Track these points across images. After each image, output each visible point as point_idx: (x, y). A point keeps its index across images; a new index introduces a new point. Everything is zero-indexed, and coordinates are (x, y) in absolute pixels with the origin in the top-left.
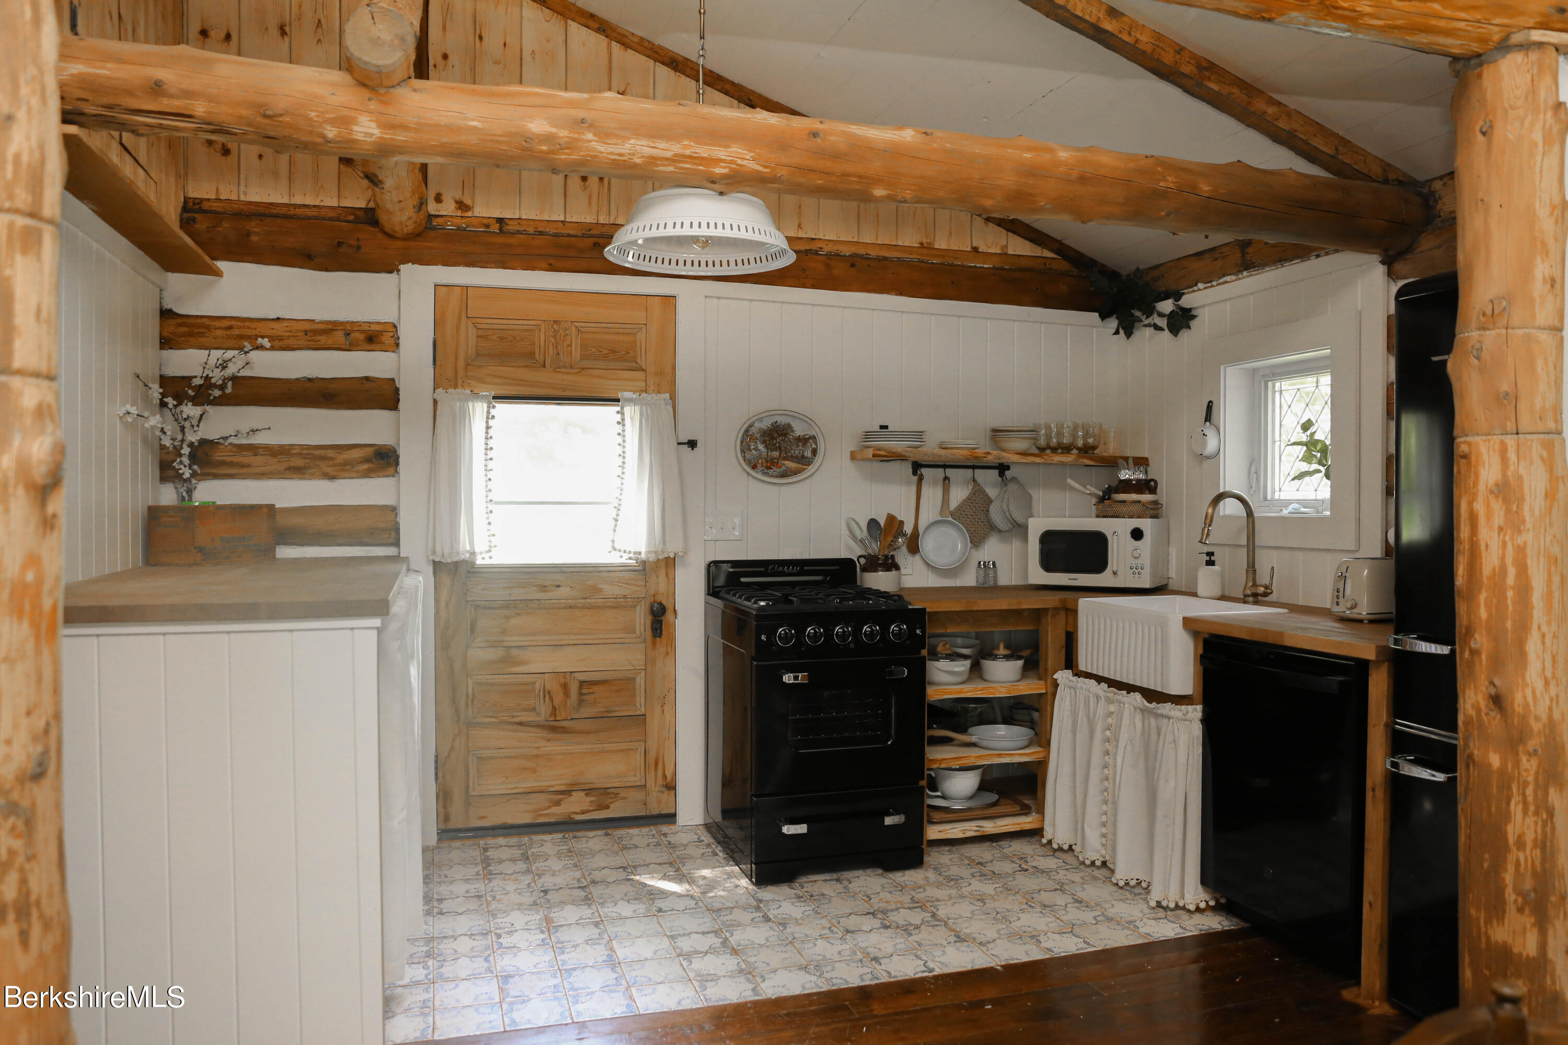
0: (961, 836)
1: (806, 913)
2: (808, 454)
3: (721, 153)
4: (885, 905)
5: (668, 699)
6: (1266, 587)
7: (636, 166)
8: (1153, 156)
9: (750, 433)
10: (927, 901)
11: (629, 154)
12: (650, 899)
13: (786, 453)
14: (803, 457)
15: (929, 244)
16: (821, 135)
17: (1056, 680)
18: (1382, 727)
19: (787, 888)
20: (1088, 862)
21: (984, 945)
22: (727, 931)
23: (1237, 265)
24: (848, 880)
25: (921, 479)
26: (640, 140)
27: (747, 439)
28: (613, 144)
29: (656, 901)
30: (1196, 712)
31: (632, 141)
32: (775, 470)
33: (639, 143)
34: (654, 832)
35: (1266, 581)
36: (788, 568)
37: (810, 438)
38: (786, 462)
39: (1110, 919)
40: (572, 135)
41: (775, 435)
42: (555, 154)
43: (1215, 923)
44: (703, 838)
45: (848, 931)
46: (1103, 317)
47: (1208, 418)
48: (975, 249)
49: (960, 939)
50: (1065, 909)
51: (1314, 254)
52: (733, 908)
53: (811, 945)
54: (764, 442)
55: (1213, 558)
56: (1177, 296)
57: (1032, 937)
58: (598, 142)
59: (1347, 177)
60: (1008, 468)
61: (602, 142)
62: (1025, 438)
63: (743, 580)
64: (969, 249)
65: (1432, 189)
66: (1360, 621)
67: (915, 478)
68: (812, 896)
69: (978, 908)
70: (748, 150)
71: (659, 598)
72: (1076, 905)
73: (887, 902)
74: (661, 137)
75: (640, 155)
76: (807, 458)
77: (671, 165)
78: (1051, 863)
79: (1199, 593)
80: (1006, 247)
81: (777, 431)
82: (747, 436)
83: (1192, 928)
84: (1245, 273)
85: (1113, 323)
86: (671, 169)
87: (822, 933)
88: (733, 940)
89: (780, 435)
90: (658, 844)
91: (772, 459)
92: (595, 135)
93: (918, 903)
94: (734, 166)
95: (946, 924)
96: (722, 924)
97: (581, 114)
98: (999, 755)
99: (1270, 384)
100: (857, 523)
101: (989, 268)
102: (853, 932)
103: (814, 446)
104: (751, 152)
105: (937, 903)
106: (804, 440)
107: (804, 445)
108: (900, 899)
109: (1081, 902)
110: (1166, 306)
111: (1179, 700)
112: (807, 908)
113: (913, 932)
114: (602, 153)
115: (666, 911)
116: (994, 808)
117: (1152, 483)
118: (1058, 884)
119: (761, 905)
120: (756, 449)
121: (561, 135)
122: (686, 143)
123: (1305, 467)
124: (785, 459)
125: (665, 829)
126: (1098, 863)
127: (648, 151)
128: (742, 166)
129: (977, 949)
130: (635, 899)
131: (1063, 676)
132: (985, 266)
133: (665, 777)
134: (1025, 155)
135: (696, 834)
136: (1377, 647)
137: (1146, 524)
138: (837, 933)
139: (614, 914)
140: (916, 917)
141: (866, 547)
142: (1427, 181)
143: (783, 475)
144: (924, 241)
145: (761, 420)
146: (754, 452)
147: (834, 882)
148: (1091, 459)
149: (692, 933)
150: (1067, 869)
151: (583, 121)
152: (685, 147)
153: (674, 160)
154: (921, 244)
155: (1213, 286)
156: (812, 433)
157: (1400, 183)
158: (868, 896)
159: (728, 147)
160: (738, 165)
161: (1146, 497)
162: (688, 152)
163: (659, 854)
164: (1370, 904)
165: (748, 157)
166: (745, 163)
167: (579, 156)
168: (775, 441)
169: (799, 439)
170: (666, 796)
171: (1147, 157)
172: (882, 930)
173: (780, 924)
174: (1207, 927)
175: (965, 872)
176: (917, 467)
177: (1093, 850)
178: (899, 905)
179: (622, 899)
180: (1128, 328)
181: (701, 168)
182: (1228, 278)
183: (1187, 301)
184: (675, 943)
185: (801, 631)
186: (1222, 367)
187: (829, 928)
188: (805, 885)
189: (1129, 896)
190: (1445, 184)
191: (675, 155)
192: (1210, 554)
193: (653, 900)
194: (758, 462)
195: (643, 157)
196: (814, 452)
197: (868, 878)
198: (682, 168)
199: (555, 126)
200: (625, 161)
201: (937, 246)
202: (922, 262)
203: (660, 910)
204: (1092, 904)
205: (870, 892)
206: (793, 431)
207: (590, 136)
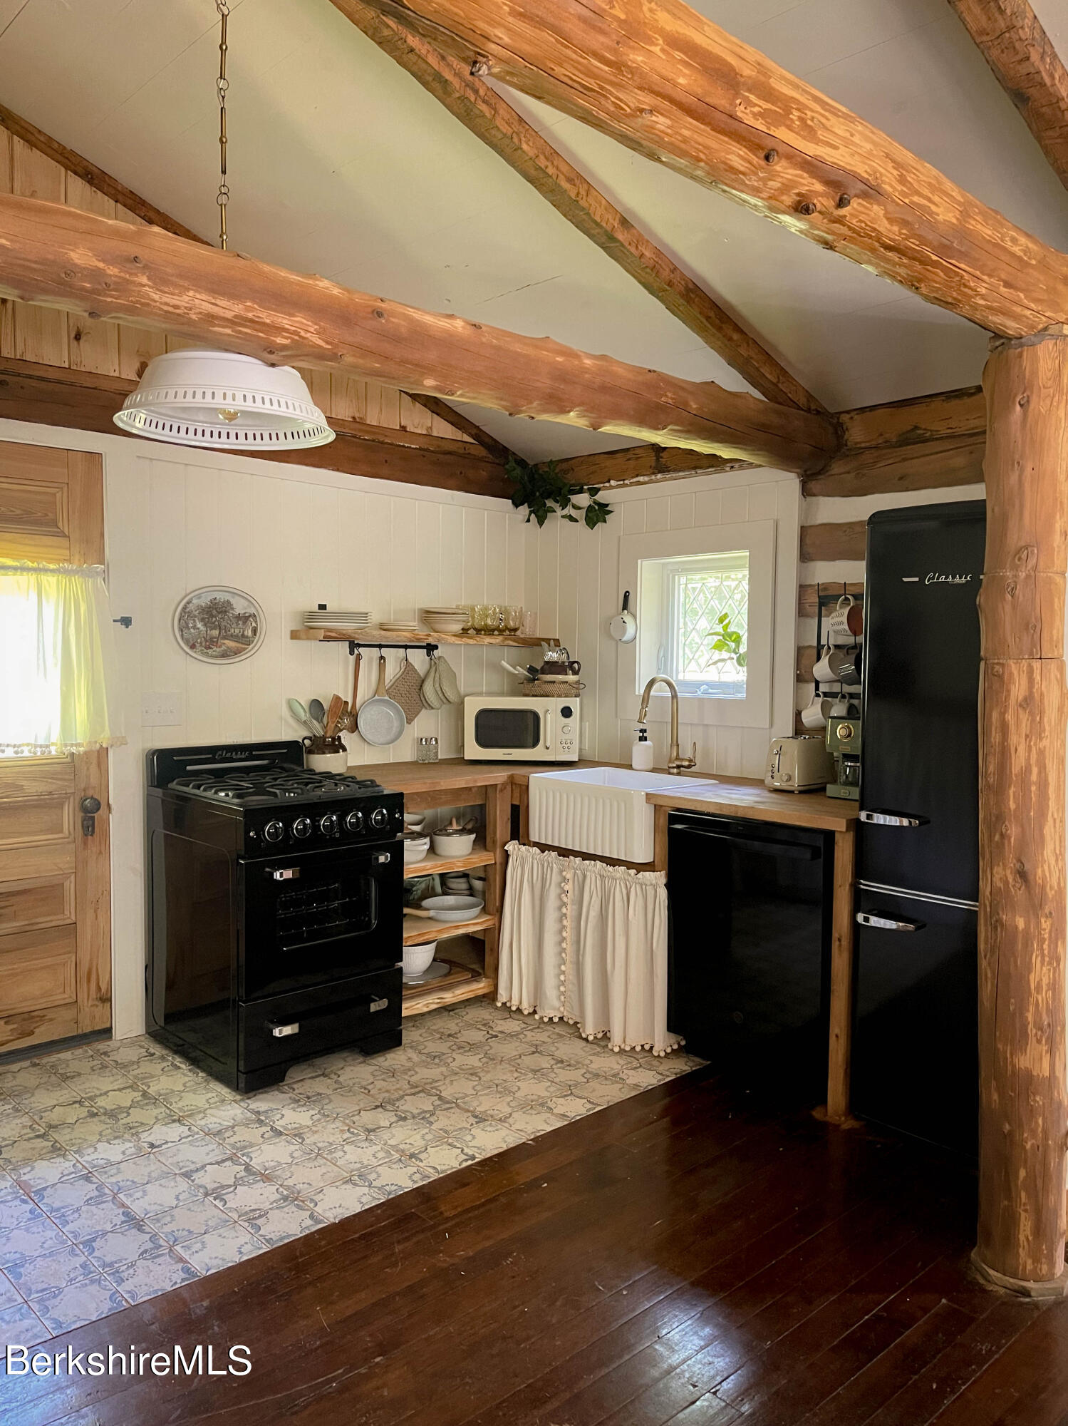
0: (426, 1010)
1: (315, 1118)
2: (249, 633)
3: (284, 321)
4: (387, 1095)
5: (102, 903)
6: (690, 761)
7: (190, 322)
8: (655, 371)
9: (188, 610)
10: (425, 1084)
11: (186, 308)
12: (133, 1135)
13: (226, 632)
14: (243, 635)
15: (361, 418)
16: (385, 316)
17: (507, 851)
18: (847, 887)
19: (277, 1092)
20: (546, 1020)
21: (505, 1122)
22: (243, 1155)
23: (651, 467)
24: (335, 1074)
25: (359, 658)
26: (200, 293)
27: (185, 616)
28: (169, 293)
29: (143, 1136)
30: (658, 879)
31: (191, 293)
32: (216, 650)
33: (198, 296)
34: (91, 1053)
35: (689, 755)
36: (236, 754)
37: (250, 616)
38: (226, 641)
39: (597, 1076)
40: (122, 274)
41: (214, 612)
42: (99, 295)
43: (682, 1066)
44: (152, 1051)
45: (369, 1131)
46: (516, 505)
47: (625, 607)
48: (403, 428)
49: (480, 1119)
50: (553, 1071)
51: (728, 465)
52: (233, 1127)
53: (341, 1153)
54: (202, 620)
55: (645, 734)
56: (594, 492)
57: (542, 1105)
58: (152, 288)
59: (780, 403)
60: (436, 647)
61: (158, 290)
62: (459, 621)
63: (189, 768)
64: (398, 428)
65: (841, 421)
66: (792, 792)
67: (352, 658)
68: (308, 1098)
69: (476, 1083)
70: (312, 322)
71: (90, 793)
72: (559, 1065)
73: (387, 1091)
74: (223, 294)
75: (198, 310)
76: (247, 637)
77: (230, 327)
78: (513, 1025)
79: (634, 766)
80: (431, 428)
81: (216, 609)
82: (185, 613)
83: (668, 1073)
84: (659, 476)
85: (524, 510)
86: (228, 331)
87: (345, 1138)
88: (256, 1163)
89: (219, 613)
90: (104, 1067)
91: (212, 638)
92: (149, 279)
93: (417, 1087)
94: (297, 338)
95: (457, 1106)
96: (233, 1148)
97: (133, 250)
98: (457, 927)
99: (677, 577)
100: (300, 704)
101: (416, 448)
102: (374, 1130)
103: (254, 624)
104: (316, 324)
105: (437, 1084)
106: (245, 618)
107: (244, 623)
108: (398, 1086)
109: (562, 1062)
110: (583, 500)
111: (641, 867)
112: (313, 1112)
113: (432, 1119)
114: (156, 301)
115: (160, 1146)
116: (448, 978)
117: (576, 665)
118: (532, 1046)
119: (263, 1118)
120: (195, 627)
121: (109, 272)
122: (249, 304)
123: (717, 656)
124: (224, 638)
125: (101, 1046)
126: (556, 1020)
127: (207, 307)
128: (304, 338)
129: (500, 1126)
130: (116, 1138)
131: (512, 847)
132: (413, 446)
133: (99, 989)
134: (557, 359)
135: (142, 1047)
136: (847, 821)
137: (574, 704)
138: (358, 1135)
139: (102, 1162)
140: (426, 1103)
141: (309, 729)
142: (836, 413)
143: (224, 655)
144: (357, 415)
145: (199, 597)
146: (192, 630)
147: (322, 1078)
148: (515, 641)
149: (205, 1165)
150: (531, 1030)
151: (136, 259)
152: (248, 309)
153: (231, 322)
154: (354, 418)
155: (626, 485)
156: (252, 611)
157: (818, 413)
158: (365, 1089)
159: (293, 315)
160: (300, 337)
161: (571, 678)
162: (250, 315)
163: (111, 1079)
164: (837, 1036)
165: (312, 330)
166: (308, 335)
167: (128, 301)
168: (214, 619)
169: (238, 617)
170: (100, 1009)
171: (650, 371)
172: (400, 1123)
173: (295, 1135)
174: (679, 1071)
175: (443, 1047)
176: (353, 646)
177: (552, 1008)
178: (401, 1093)
179: (99, 1141)
180: (541, 515)
181: (261, 334)
182: (641, 479)
183: (602, 497)
184: (193, 1181)
185: (288, 826)
186: (639, 561)
187: (348, 1130)
188: (295, 1086)
189: (599, 1049)
190: (852, 418)
191: (236, 316)
192: (643, 731)
193: (137, 1134)
194: (196, 642)
195: (201, 313)
196: (255, 631)
197: (352, 1068)
198: (240, 332)
199: (103, 261)
200: (179, 315)
201: (368, 422)
202: (354, 437)
203: (152, 1146)
204: (572, 1062)
205: (365, 1083)
206: (233, 609)
207: (144, 280)
